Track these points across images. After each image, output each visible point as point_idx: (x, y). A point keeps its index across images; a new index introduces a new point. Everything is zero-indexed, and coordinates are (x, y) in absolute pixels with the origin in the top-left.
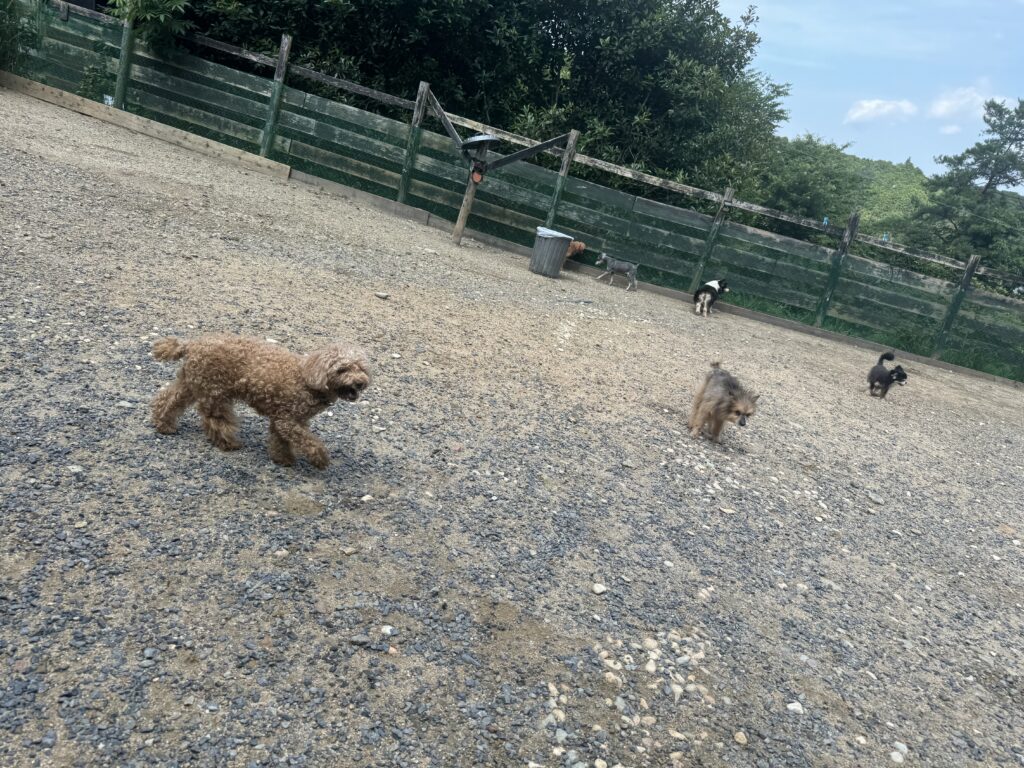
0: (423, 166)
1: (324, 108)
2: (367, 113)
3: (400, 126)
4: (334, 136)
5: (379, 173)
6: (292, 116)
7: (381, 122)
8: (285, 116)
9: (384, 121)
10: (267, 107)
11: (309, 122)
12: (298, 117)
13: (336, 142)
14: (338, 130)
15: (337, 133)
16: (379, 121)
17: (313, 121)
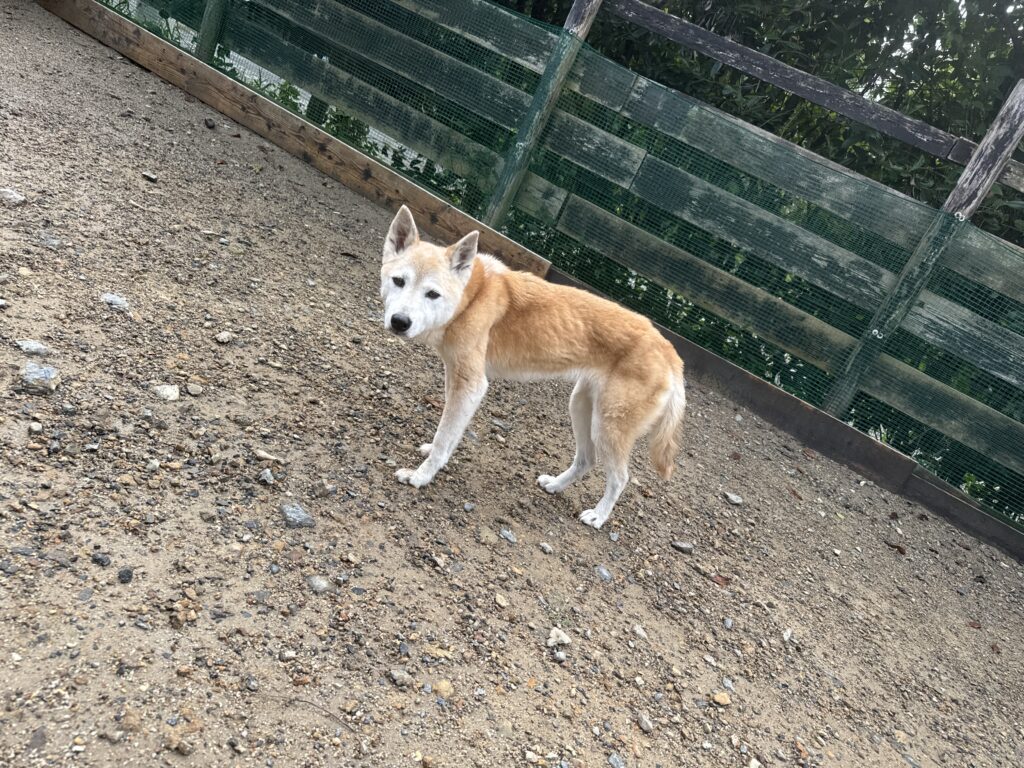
0: (932, 326)
1: (679, 121)
2: (802, 151)
3: (894, 204)
4: (684, 201)
5: (787, 318)
6: (584, 132)
7: (840, 184)
8: (567, 129)
9: (849, 182)
10: (528, 100)
11: (625, 153)
12: (600, 134)
13: (686, 216)
14: (700, 187)
15: (696, 193)
16: (832, 179)
17: (639, 153)
